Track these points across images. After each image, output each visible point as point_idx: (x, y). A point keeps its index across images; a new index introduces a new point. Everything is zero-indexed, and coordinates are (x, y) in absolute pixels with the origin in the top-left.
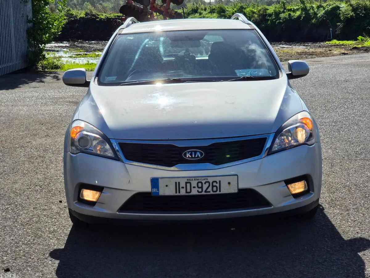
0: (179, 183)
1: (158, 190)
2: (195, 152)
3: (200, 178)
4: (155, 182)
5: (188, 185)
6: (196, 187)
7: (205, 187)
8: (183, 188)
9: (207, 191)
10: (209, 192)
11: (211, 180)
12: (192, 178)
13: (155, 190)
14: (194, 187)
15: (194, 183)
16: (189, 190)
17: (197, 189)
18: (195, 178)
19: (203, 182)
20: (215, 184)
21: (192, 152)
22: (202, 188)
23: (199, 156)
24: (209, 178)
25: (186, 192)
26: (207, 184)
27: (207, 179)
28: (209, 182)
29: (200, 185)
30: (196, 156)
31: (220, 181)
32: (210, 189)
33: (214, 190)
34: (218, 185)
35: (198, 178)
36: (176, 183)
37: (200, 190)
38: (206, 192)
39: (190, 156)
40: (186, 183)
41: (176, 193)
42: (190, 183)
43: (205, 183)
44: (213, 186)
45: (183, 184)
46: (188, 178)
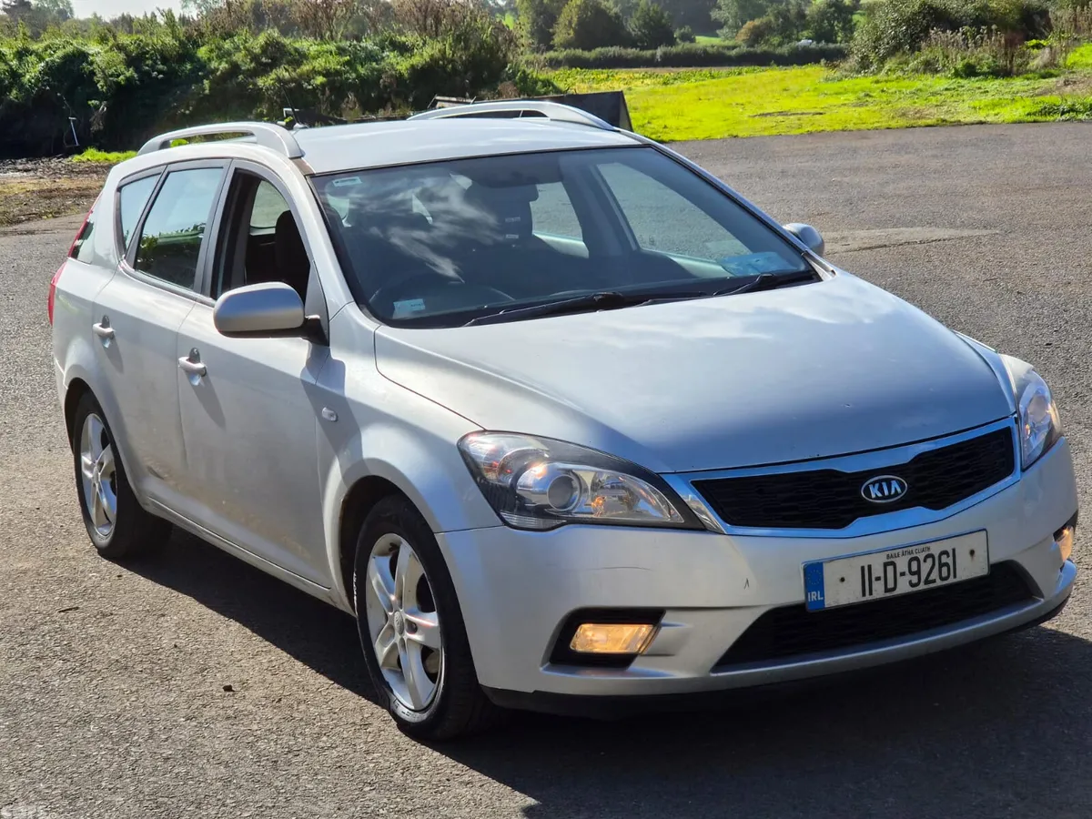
0: (870, 567)
1: (822, 595)
2: (889, 482)
3: (914, 548)
4: (813, 574)
5: (890, 569)
6: (907, 572)
7: (925, 568)
8: (878, 579)
9: (930, 578)
10: (934, 581)
11: (935, 549)
12: (896, 552)
13: (814, 596)
14: (903, 574)
15: (902, 564)
16: (891, 585)
17: (908, 577)
18: (905, 549)
19: (921, 556)
20: (944, 559)
21: (880, 482)
22: (918, 573)
23: (899, 490)
24: (932, 546)
25: (887, 590)
26: (930, 561)
27: (929, 549)
28: (931, 556)
29: (914, 568)
30: (893, 492)
31: (954, 550)
32: (935, 575)
33: (943, 575)
34: (950, 561)
35: (910, 549)
36: (863, 568)
37: (915, 579)
38: (927, 582)
39: (880, 495)
40: (886, 565)
41: (864, 595)
42: (893, 564)
43: (925, 561)
44: (941, 565)
45: (878, 571)
46: (889, 553)
